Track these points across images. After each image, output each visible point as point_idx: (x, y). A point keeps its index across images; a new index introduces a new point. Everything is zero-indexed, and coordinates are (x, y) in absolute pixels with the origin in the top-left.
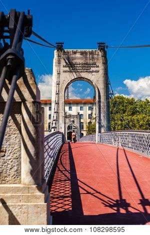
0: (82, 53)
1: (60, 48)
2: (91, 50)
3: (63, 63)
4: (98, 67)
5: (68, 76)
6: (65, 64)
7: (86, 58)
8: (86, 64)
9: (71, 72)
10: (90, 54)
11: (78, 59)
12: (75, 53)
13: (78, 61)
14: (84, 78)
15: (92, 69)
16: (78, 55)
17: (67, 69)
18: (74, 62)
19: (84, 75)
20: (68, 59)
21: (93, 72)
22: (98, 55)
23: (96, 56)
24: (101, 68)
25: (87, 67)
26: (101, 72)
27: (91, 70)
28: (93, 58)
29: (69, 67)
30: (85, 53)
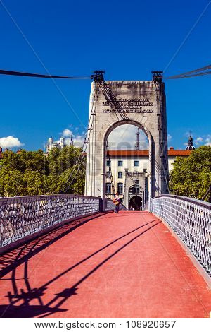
0: (129, 86)
1: (99, 78)
2: (141, 82)
3: (103, 99)
4: (152, 105)
5: (110, 118)
6: (105, 101)
7: (135, 93)
8: (136, 101)
9: (114, 112)
10: (141, 87)
11: (124, 94)
12: (120, 85)
13: (124, 97)
14: (132, 121)
15: (144, 108)
16: (124, 89)
17: (109, 108)
18: (118, 98)
19: (131, 116)
21: (144, 112)
22: (152, 88)
23: (149, 90)
24: (155, 107)
25: (136, 105)
26: (156, 112)
27: (142, 110)
28: (145, 93)
29: (111, 105)
30: (135, 86)
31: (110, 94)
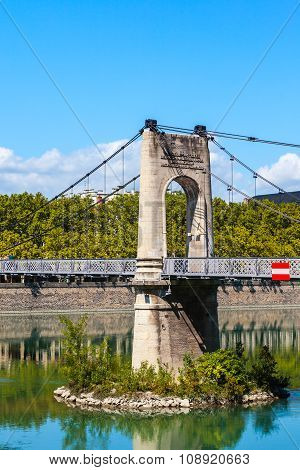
0: (182, 140)
2: (192, 136)
3: (161, 153)
4: (202, 162)
5: (168, 174)
6: (163, 154)
7: (188, 148)
8: (189, 157)
9: (170, 166)
10: (192, 142)
11: (177, 151)
12: (174, 139)
14: (188, 177)
15: (196, 165)
16: (178, 142)
17: (166, 162)
18: (174, 152)
19: (185, 172)
20: (167, 146)
21: (196, 169)
22: (201, 144)
23: (199, 146)
24: (205, 165)
25: (190, 160)
27: (194, 166)
28: (196, 148)
29: (169, 160)
30: (187, 139)
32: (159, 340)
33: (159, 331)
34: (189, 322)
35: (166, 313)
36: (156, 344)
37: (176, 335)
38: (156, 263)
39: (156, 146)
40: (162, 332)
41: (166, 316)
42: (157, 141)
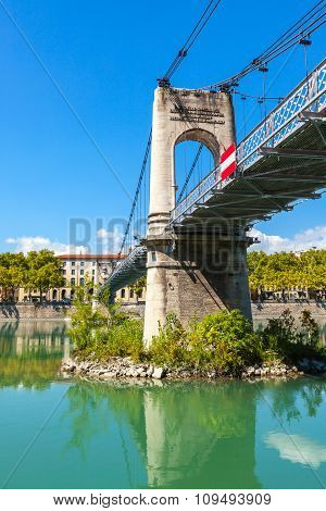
0: (198, 95)
1: (164, 83)
3: (171, 106)
4: (222, 116)
5: (178, 127)
6: (173, 108)
7: (204, 102)
8: (205, 110)
9: (182, 120)
10: (210, 97)
11: (192, 103)
12: (188, 94)
13: (193, 106)
14: (202, 130)
15: (215, 119)
16: (192, 97)
17: (177, 115)
18: (187, 105)
19: (201, 126)
21: (215, 123)
22: (222, 99)
23: (219, 101)
24: (227, 119)
25: (206, 114)
26: (228, 124)
27: (213, 120)
28: (215, 103)
29: (181, 114)
30: (204, 96)
31: (178, 100)
32: (165, 301)
33: (165, 290)
34: (205, 281)
35: (175, 271)
36: (161, 305)
37: (187, 296)
38: (163, 218)
39: (164, 101)
40: (169, 291)
41: (175, 275)
42: (166, 96)
